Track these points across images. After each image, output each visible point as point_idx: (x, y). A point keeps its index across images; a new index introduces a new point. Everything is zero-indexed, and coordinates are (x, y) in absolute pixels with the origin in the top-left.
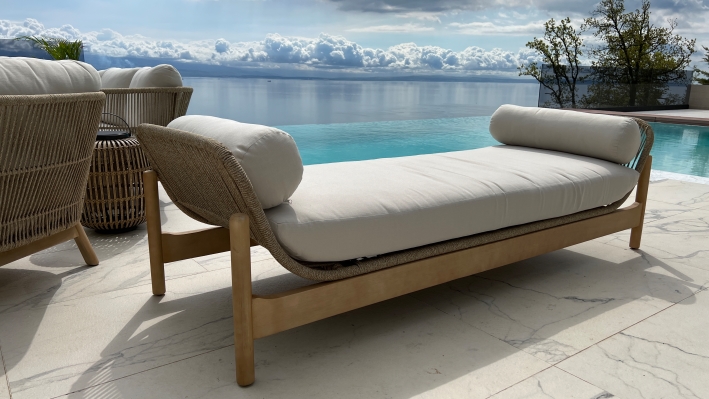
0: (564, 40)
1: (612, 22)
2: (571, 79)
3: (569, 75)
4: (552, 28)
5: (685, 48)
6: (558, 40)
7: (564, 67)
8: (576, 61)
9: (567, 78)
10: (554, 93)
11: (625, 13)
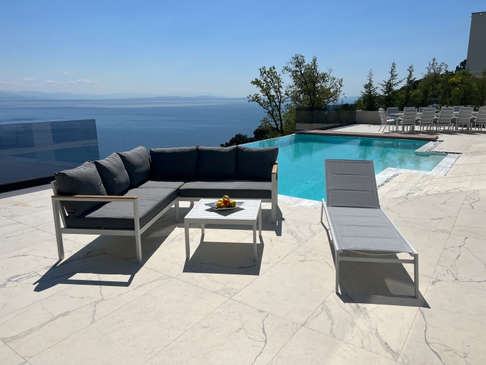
0: (272, 79)
1: (298, 69)
2: (278, 104)
3: (276, 100)
4: (265, 72)
5: (338, 84)
6: (269, 80)
7: (274, 96)
8: (279, 92)
9: (275, 102)
10: (269, 112)
11: (304, 64)
